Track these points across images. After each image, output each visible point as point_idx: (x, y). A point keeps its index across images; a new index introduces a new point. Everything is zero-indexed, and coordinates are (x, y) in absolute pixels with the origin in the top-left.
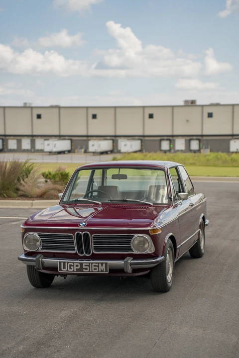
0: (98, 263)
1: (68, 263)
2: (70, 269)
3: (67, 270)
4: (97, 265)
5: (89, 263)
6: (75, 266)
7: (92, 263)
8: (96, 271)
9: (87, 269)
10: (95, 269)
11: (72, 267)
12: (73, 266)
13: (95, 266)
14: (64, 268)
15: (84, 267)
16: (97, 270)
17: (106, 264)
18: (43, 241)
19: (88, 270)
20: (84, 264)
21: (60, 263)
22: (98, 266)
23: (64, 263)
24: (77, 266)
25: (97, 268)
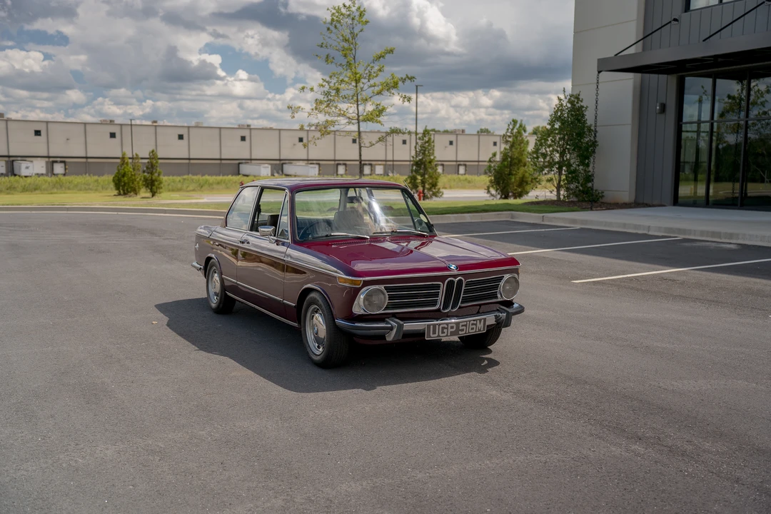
0: (476, 320)
1: (440, 325)
2: (443, 332)
3: (439, 336)
4: (475, 322)
5: (466, 322)
6: (449, 328)
7: (470, 321)
8: (472, 332)
9: (463, 330)
10: (472, 329)
11: (445, 331)
12: (447, 328)
13: (472, 324)
14: (434, 333)
15: (461, 328)
16: (474, 330)
17: (485, 319)
18: (391, 298)
19: (464, 332)
20: (461, 324)
21: (429, 326)
22: (476, 325)
23: (434, 325)
24: (452, 327)
25: (474, 326)
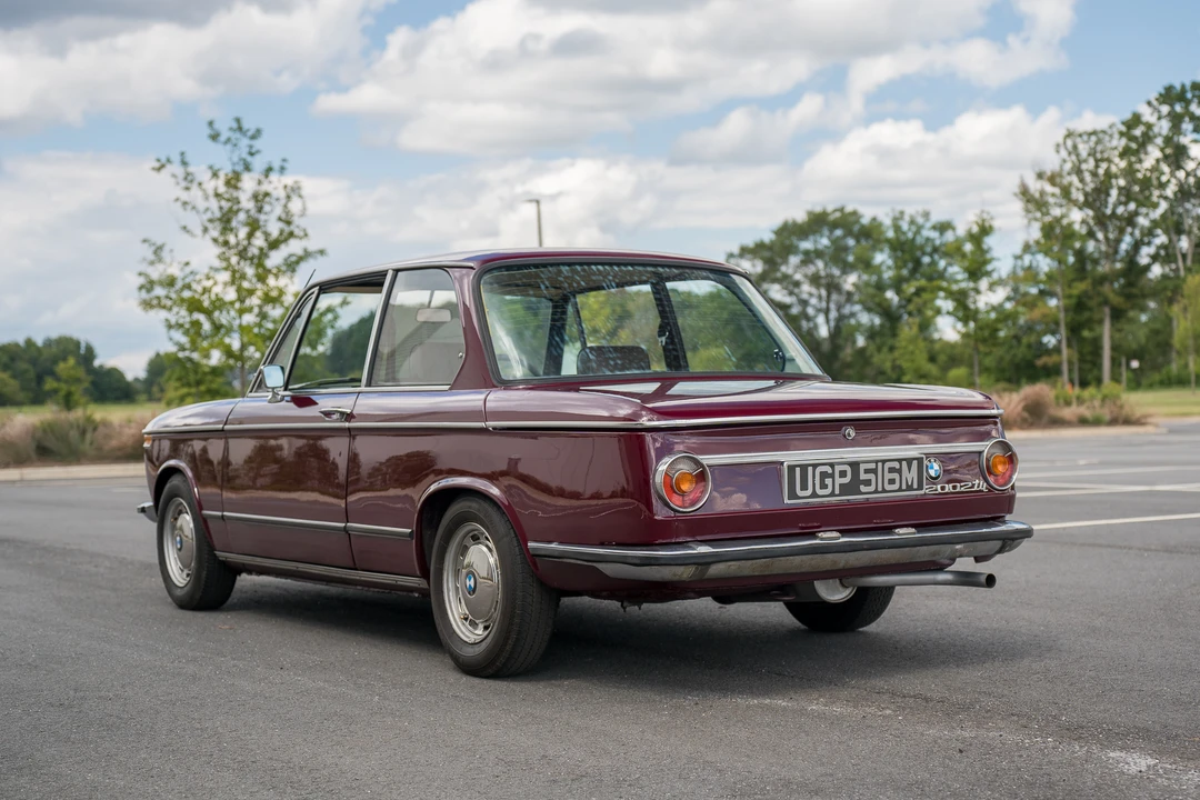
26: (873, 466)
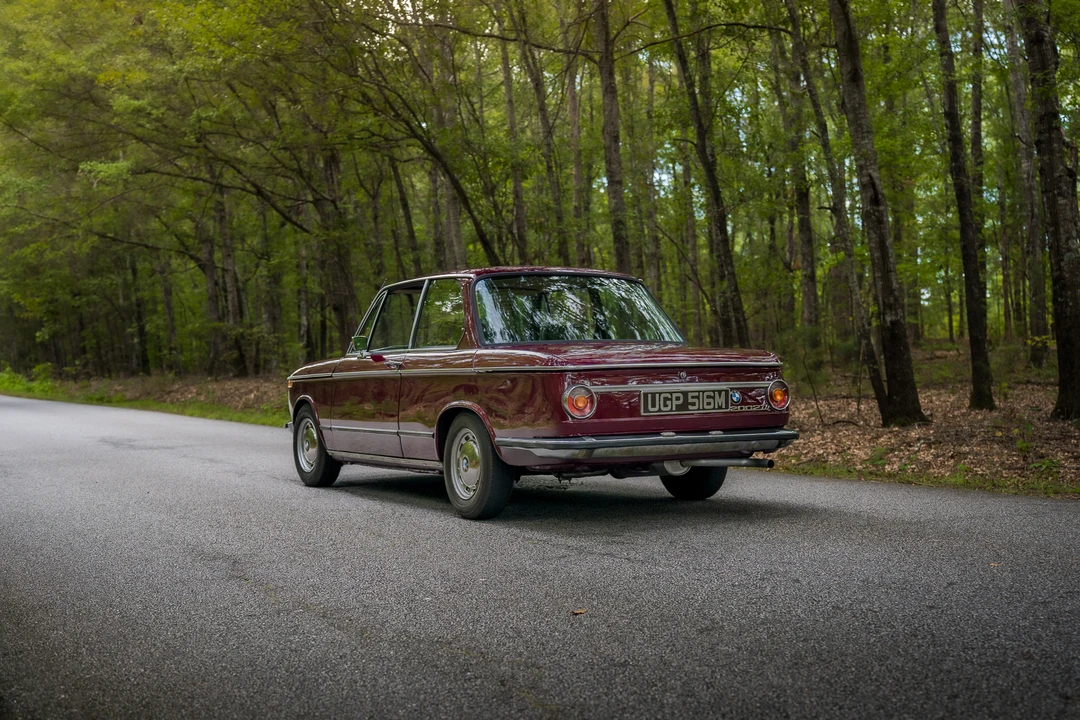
26: (697, 394)
